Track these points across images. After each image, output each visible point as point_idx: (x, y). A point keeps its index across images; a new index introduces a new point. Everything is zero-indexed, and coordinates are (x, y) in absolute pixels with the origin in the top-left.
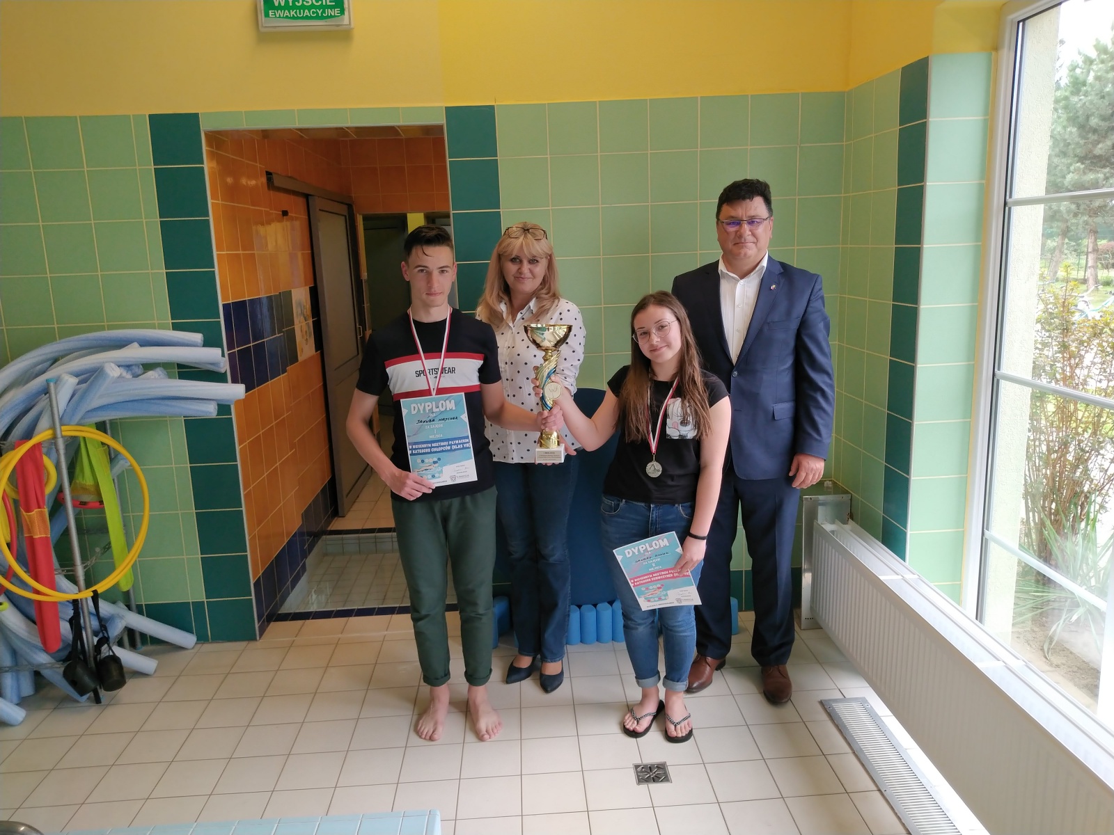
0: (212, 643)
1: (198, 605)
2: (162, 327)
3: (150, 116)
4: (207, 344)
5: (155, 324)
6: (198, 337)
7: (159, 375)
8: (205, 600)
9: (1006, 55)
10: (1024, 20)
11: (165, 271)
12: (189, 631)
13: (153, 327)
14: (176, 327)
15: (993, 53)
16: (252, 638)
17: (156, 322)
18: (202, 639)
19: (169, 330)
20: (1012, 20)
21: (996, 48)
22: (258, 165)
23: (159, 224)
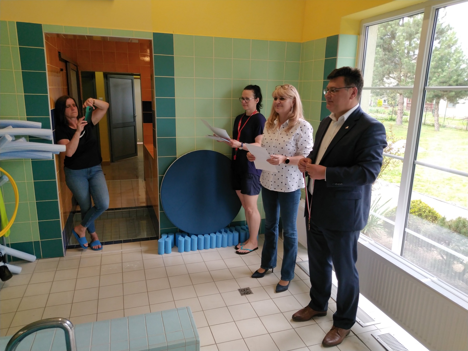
0: (43, 259)
1: (37, 243)
2: (21, 119)
3: (17, 22)
4: (43, 127)
5: (18, 117)
6: (40, 124)
7: (24, 141)
8: (40, 240)
9: (362, 37)
10: (368, 26)
11: (24, 94)
12: (32, 254)
13: (17, 119)
14: (28, 119)
15: (358, 36)
16: (62, 256)
17: (19, 117)
18: (39, 257)
19: (25, 120)
20: (365, 26)
21: (359, 34)
22: (56, 48)
23: (21, 72)
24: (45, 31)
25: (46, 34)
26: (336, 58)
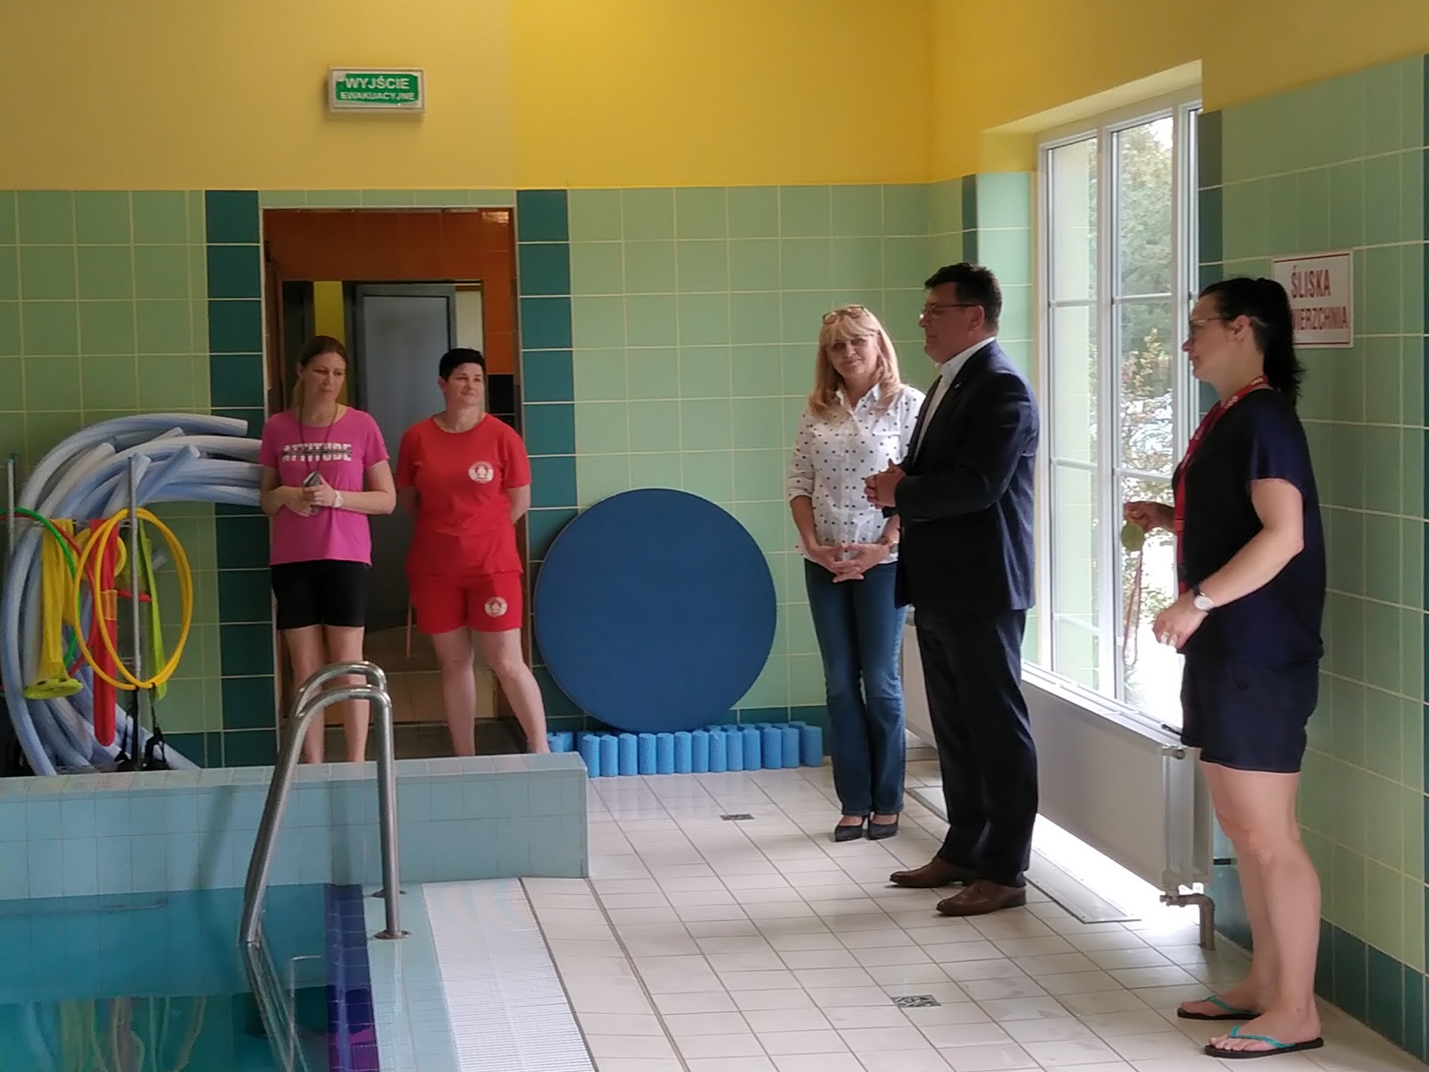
1: (214, 736)
3: (207, 192)
6: (243, 426)
8: (222, 731)
10: (1051, 149)
11: (208, 354)
15: (1030, 174)
20: (1044, 148)
21: (1032, 168)
23: (206, 304)
24: (264, 205)
25: (266, 211)
26: (976, 231)
